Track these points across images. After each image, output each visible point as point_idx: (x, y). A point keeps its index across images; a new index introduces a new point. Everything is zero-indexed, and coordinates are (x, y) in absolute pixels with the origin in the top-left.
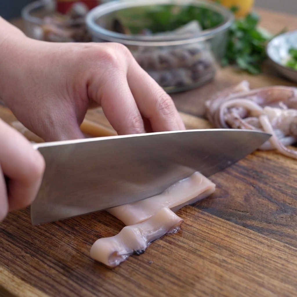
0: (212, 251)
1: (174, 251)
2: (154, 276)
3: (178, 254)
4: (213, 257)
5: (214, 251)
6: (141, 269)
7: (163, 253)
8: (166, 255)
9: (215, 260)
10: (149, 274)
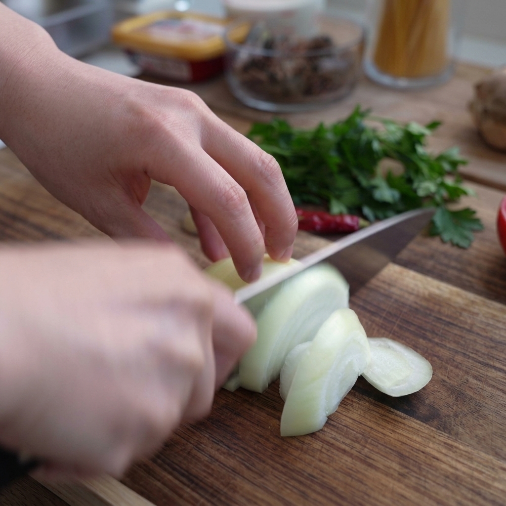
0: (388, 458)
1: (335, 457)
2: (308, 491)
3: (341, 461)
4: (389, 468)
5: (390, 459)
6: (293, 483)
7: (320, 461)
8: (325, 463)
9: (391, 471)
10: (302, 488)
